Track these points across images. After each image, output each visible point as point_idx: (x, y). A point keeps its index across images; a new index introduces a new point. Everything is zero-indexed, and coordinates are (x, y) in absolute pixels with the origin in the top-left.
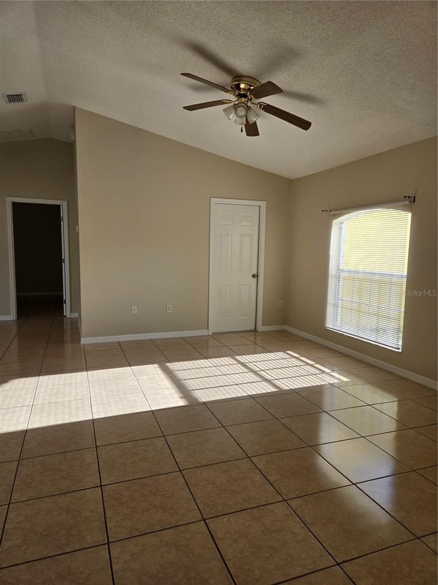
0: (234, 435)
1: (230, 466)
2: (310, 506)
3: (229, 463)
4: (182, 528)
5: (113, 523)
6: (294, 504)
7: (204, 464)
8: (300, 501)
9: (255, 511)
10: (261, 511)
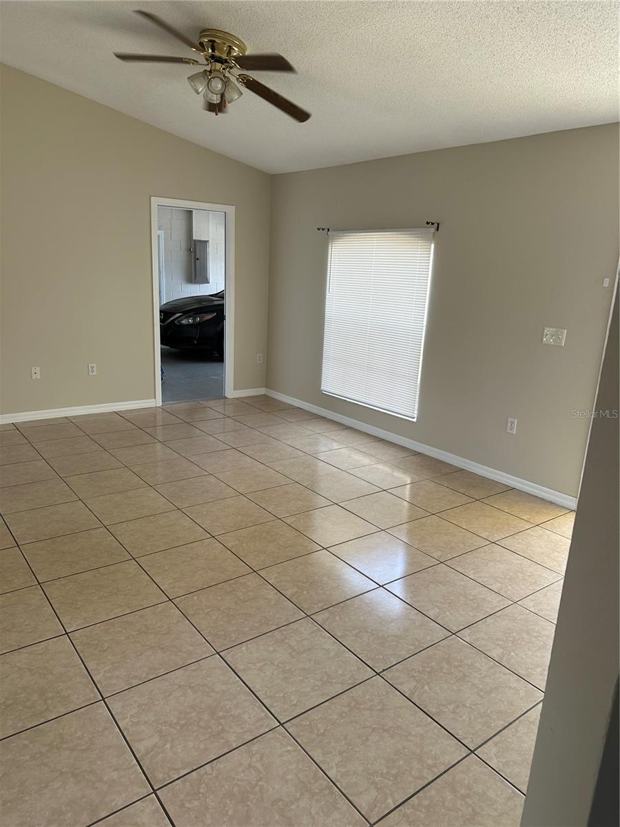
0: (229, 545)
1: (233, 586)
2: (337, 618)
3: (231, 582)
4: (193, 667)
5: (101, 675)
6: (320, 618)
7: (200, 587)
8: (326, 614)
9: (276, 633)
10: (284, 633)
